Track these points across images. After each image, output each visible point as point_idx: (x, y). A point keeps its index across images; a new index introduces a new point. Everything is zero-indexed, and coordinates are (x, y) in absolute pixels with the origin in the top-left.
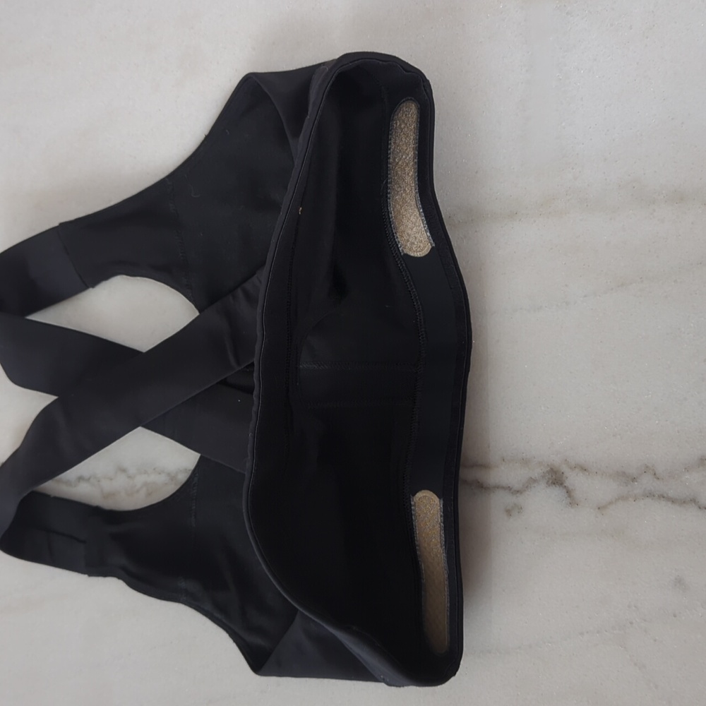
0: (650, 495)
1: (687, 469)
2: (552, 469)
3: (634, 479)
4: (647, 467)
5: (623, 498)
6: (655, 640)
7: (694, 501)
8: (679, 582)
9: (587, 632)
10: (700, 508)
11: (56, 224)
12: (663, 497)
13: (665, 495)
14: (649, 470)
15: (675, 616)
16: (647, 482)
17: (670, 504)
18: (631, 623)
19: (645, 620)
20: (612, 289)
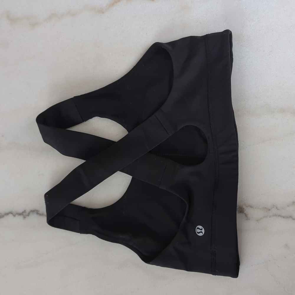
0: (275, 215)
1: (288, 206)
2: (240, 207)
3: (269, 210)
4: (274, 205)
5: (266, 217)
6: (279, 267)
7: (291, 217)
8: (286, 246)
9: (254, 265)
10: (293, 219)
11: (73, 97)
12: (280, 216)
13: (281, 215)
14: (275, 206)
15: (285, 258)
16: (274, 211)
17: (282, 218)
18: (270, 261)
19: (275, 260)
20: (260, 143)
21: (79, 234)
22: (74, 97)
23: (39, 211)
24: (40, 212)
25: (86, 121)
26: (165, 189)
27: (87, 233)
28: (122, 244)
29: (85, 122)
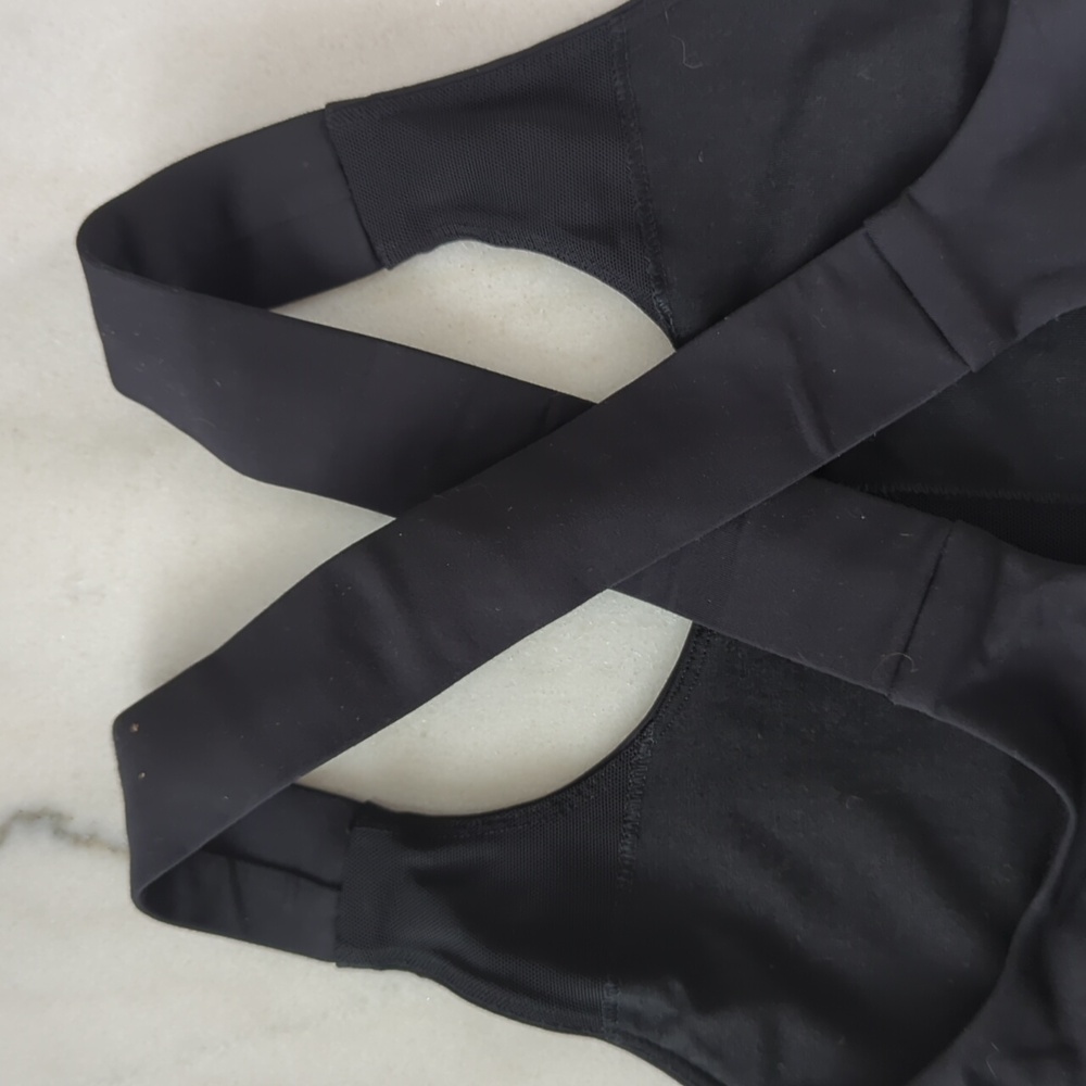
21: (330, 968)
22: (330, 106)
23: (72, 818)
24: (79, 823)
25: (390, 268)
26: (929, 713)
27: (381, 964)
28: (611, 1040)
29: (385, 270)
